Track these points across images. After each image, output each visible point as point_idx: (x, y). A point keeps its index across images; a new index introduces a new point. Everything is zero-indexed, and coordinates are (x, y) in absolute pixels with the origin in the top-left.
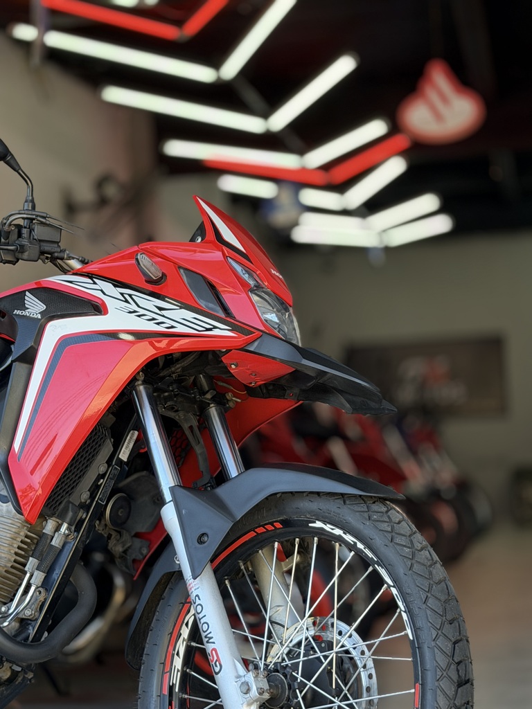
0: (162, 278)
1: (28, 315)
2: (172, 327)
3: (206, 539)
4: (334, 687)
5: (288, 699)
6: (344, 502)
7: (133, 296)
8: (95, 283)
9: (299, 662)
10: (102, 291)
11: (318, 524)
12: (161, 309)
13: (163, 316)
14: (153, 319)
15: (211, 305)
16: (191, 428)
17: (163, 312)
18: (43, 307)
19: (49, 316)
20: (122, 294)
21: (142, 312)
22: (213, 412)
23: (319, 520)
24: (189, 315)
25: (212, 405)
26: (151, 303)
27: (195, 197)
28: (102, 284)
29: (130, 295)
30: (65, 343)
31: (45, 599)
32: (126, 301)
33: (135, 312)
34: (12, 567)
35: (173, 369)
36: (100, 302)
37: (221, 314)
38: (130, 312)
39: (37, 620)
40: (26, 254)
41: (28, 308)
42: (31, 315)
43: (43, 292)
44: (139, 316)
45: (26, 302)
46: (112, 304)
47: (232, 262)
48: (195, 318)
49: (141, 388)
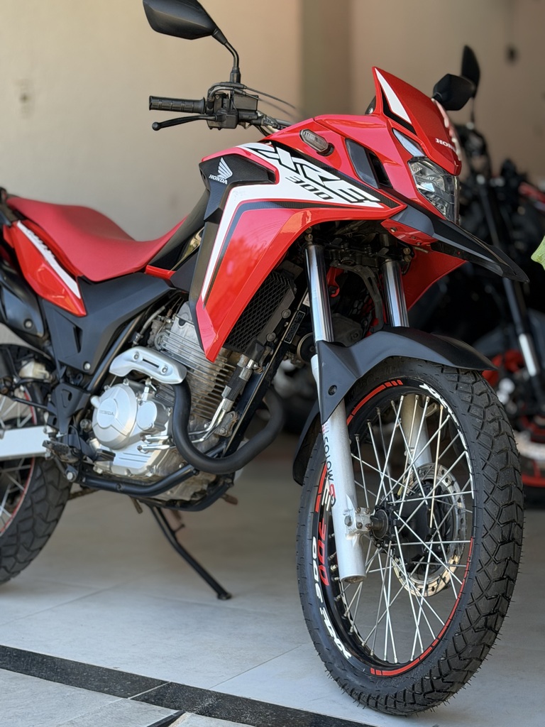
0: (329, 149)
1: (218, 180)
2: (330, 198)
3: (335, 390)
4: (431, 526)
5: (388, 533)
6: (442, 372)
7: (304, 166)
8: (276, 152)
9: (400, 503)
10: (279, 160)
11: (425, 387)
12: (323, 179)
13: (324, 187)
14: (315, 189)
15: (367, 177)
16: (369, 279)
17: (326, 183)
18: (230, 174)
19: (234, 182)
20: (295, 164)
21: (307, 182)
22: (389, 265)
23: (426, 384)
24: (346, 186)
25: (387, 260)
26: (315, 173)
27: (373, 68)
28: (284, 155)
29: (301, 165)
30: (245, 206)
31: (238, 421)
32: (297, 171)
33: (301, 182)
34: (213, 391)
35: (347, 229)
36: (274, 170)
37: (375, 185)
38: (297, 182)
39: (230, 437)
40: (225, 122)
41: (220, 174)
42: (220, 181)
43: (237, 160)
44: (303, 186)
45: (219, 167)
46: (284, 174)
47: (396, 133)
48: (351, 190)
49: (312, 248)
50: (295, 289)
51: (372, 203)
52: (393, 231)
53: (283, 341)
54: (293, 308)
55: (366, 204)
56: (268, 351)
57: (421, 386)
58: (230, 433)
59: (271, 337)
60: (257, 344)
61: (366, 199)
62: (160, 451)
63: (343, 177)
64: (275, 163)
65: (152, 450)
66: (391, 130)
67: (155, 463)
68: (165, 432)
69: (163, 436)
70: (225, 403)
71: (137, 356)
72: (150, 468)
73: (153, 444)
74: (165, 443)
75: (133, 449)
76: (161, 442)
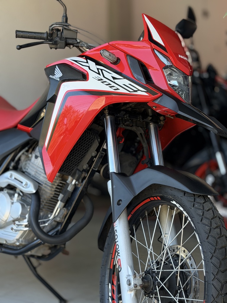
0: (117, 61)
1: (55, 78)
2: (118, 89)
3: (121, 202)
4: (178, 285)
6: (184, 195)
7: (103, 71)
8: (87, 62)
10: (89, 67)
11: (174, 202)
12: (114, 78)
13: (115, 83)
14: (109, 84)
15: (140, 77)
16: (141, 134)
17: (116, 81)
18: (61, 75)
19: (64, 80)
20: (98, 69)
22: (152, 126)
24: (127, 82)
25: (151, 124)
26: (109, 74)
27: (143, 14)
28: (92, 64)
29: (102, 70)
30: (69, 94)
32: (99, 74)
33: (102, 80)
35: (128, 106)
36: (86, 73)
37: (144, 82)
38: (99, 80)
39: (63, 222)
40: (58, 45)
41: (55, 75)
42: (56, 79)
43: (64, 67)
44: (103, 82)
45: (55, 71)
46: (91, 75)
47: (156, 52)
48: (130, 84)
49: (108, 117)
50: (99, 140)
51: (142, 92)
52: (154, 108)
53: (92, 169)
54: (98, 150)
55: (139, 93)
56: (84, 174)
57: (171, 202)
58: (63, 220)
59: (85, 166)
60: (77, 171)
61: (139, 90)
62: (23, 231)
63: (125, 77)
64: (87, 69)
65: (19, 230)
66: (153, 50)
67: (21, 237)
68: (26, 220)
69: (25, 222)
70: (60, 204)
71: (11, 176)
72: (18, 240)
73: (20, 227)
74: (26, 226)
75: (8, 229)
76: (24, 226)
